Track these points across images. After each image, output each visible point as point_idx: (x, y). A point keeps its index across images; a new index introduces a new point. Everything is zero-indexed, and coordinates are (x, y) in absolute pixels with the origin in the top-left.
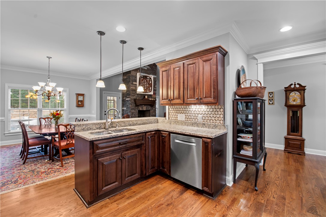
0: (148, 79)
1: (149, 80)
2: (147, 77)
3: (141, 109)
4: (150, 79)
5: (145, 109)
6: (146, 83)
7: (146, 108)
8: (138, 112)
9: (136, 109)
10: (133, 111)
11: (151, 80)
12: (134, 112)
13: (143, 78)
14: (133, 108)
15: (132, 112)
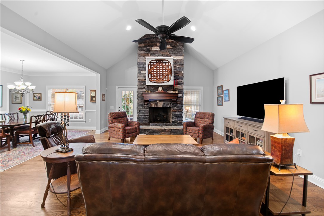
0: (165, 63)
1: (167, 64)
2: (162, 60)
3: (153, 106)
4: (169, 62)
5: (161, 106)
6: (163, 69)
7: (164, 104)
8: (148, 109)
9: (146, 106)
10: (141, 107)
11: (170, 64)
12: (142, 109)
13: (156, 63)
14: (141, 104)
15: (140, 109)
